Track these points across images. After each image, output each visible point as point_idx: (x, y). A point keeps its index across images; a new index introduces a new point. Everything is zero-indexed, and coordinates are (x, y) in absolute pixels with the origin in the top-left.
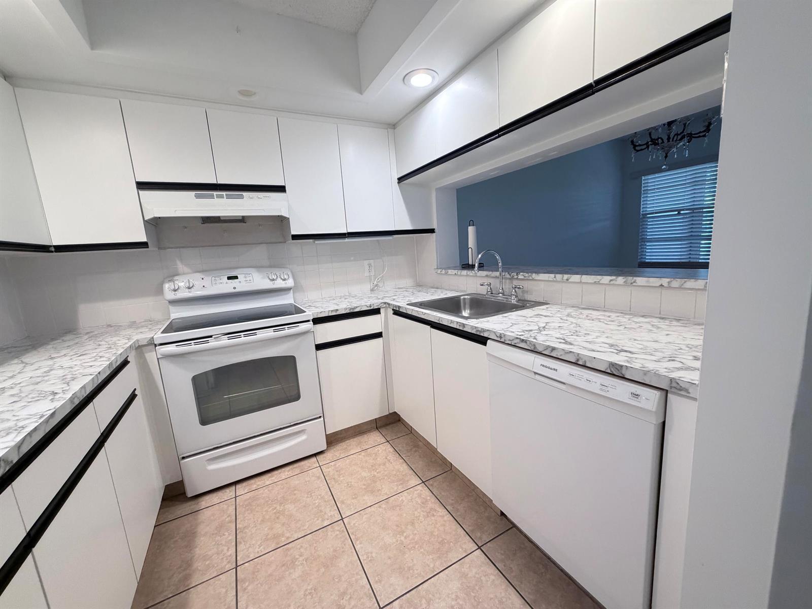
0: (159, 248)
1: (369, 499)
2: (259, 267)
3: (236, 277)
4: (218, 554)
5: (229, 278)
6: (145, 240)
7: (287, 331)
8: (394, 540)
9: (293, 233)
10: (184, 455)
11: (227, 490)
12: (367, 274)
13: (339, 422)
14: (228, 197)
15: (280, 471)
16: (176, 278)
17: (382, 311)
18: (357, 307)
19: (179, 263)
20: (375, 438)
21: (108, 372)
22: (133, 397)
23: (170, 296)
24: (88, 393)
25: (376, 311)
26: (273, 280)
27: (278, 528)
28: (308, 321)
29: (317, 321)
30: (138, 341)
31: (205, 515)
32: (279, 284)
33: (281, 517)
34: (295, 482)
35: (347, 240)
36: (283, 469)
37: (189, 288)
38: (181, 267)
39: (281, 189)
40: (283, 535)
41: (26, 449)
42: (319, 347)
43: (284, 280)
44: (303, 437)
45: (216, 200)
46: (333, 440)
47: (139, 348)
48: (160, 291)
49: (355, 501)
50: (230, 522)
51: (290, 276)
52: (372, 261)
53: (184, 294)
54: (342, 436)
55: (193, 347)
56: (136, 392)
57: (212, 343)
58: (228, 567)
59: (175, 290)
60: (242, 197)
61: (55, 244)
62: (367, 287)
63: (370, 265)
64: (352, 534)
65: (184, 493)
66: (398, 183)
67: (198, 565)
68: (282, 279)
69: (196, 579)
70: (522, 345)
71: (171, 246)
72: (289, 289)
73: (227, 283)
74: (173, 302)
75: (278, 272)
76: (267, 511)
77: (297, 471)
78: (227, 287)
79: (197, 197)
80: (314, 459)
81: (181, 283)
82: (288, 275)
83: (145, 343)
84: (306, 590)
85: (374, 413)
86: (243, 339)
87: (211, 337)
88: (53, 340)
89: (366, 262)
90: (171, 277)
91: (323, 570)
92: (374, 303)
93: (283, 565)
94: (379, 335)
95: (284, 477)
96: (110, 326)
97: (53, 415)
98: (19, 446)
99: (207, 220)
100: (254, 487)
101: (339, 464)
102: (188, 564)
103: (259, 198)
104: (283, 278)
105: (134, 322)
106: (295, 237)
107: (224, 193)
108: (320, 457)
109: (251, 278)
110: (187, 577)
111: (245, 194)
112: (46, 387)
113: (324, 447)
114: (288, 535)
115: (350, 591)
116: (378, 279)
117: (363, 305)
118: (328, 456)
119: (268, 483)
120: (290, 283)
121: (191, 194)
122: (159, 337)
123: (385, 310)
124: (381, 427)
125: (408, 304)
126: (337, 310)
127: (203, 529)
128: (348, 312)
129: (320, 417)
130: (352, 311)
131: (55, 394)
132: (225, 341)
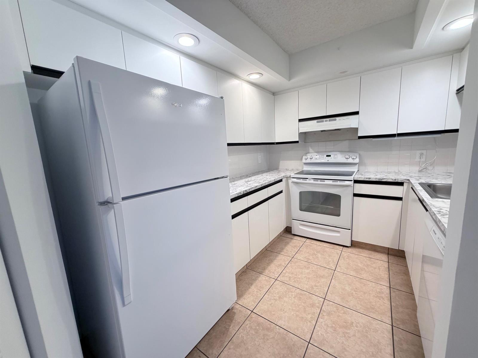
0: (305, 142)
1: (352, 273)
2: (341, 152)
3: (330, 156)
4: (291, 252)
5: (327, 156)
6: (297, 140)
7: (339, 183)
8: (350, 290)
9: (359, 135)
10: (293, 219)
11: (304, 239)
12: (418, 159)
13: (359, 238)
14: (329, 121)
15: (325, 243)
16: (308, 154)
17: (405, 184)
18: (384, 179)
19: (310, 148)
20: (384, 257)
21: (273, 182)
22: (281, 192)
23: (304, 161)
24: (266, 185)
25: (401, 184)
26: (347, 158)
27: (311, 257)
28: (351, 181)
29: (356, 182)
30: (287, 175)
31: (294, 241)
32: (350, 161)
33: (314, 255)
34: (327, 250)
35: (396, 138)
36: (327, 244)
37: (311, 159)
38: (311, 150)
39: (357, 113)
40: (311, 260)
42: (355, 195)
43: (353, 159)
44: (338, 235)
45: (324, 123)
46: (354, 244)
47: (288, 178)
48: (301, 159)
49: (346, 270)
50: (299, 247)
51: (358, 157)
52: (424, 152)
53: (309, 161)
54: (362, 246)
55: (301, 181)
56: (283, 191)
57: (308, 181)
58: (291, 256)
59: (306, 159)
60: (335, 120)
61: (276, 142)
62: (417, 168)
63: (422, 154)
64: (335, 276)
65: (291, 232)
66: (457, 94)
67: (285, 250)
68: (352, 158)
69: (282, 253)
71: (309, 142)
72: (355, 164)
73: (325, 158)
74: (306, 164)
75: (351, 154)
76: (311, 251)
77: (332, 247)
78: (325, 160)
79: (317, 122)
80: (342, 247)
81: (309, 156)
82: (356, 157)
83: (288, 176)
84: (306, 276)
85: (386, 244)
86: (319, 182)
87: (307, 179)
88: (272, 171)
89: (418, 152)
90: (306, 154)
91: (315, 276)
92: (400, 178)
93: (305, 266)
94: (400, 199)
95: (324, 246)
96: (286, 169)
99: (322, 131)
100: (313, 243)
101: (351, 255)
102: (282, 249)
103: (344, 119)
104: (353, 158)
105: (293, 169)
106: (360, 138)
107: (328, 119)
108: (345, 248)
109: (336, 157)
110: (281, 251)
111: (337, 118)
113: (349, 245)
114: (312, 261)
115: (319, 287)
117: (391, 178)
118: (349, 250)
119: (318, 244)
120: (357, 161)
121: (315, 121)
122: (293, 175)
123: (408, 184)
124: (391, 255)
125: (419, 183)
126: (370, 178)
127: (291, 244)
128: (378, 180)
129: (350, 229)
130: (380, 180)
132: (312, 181)
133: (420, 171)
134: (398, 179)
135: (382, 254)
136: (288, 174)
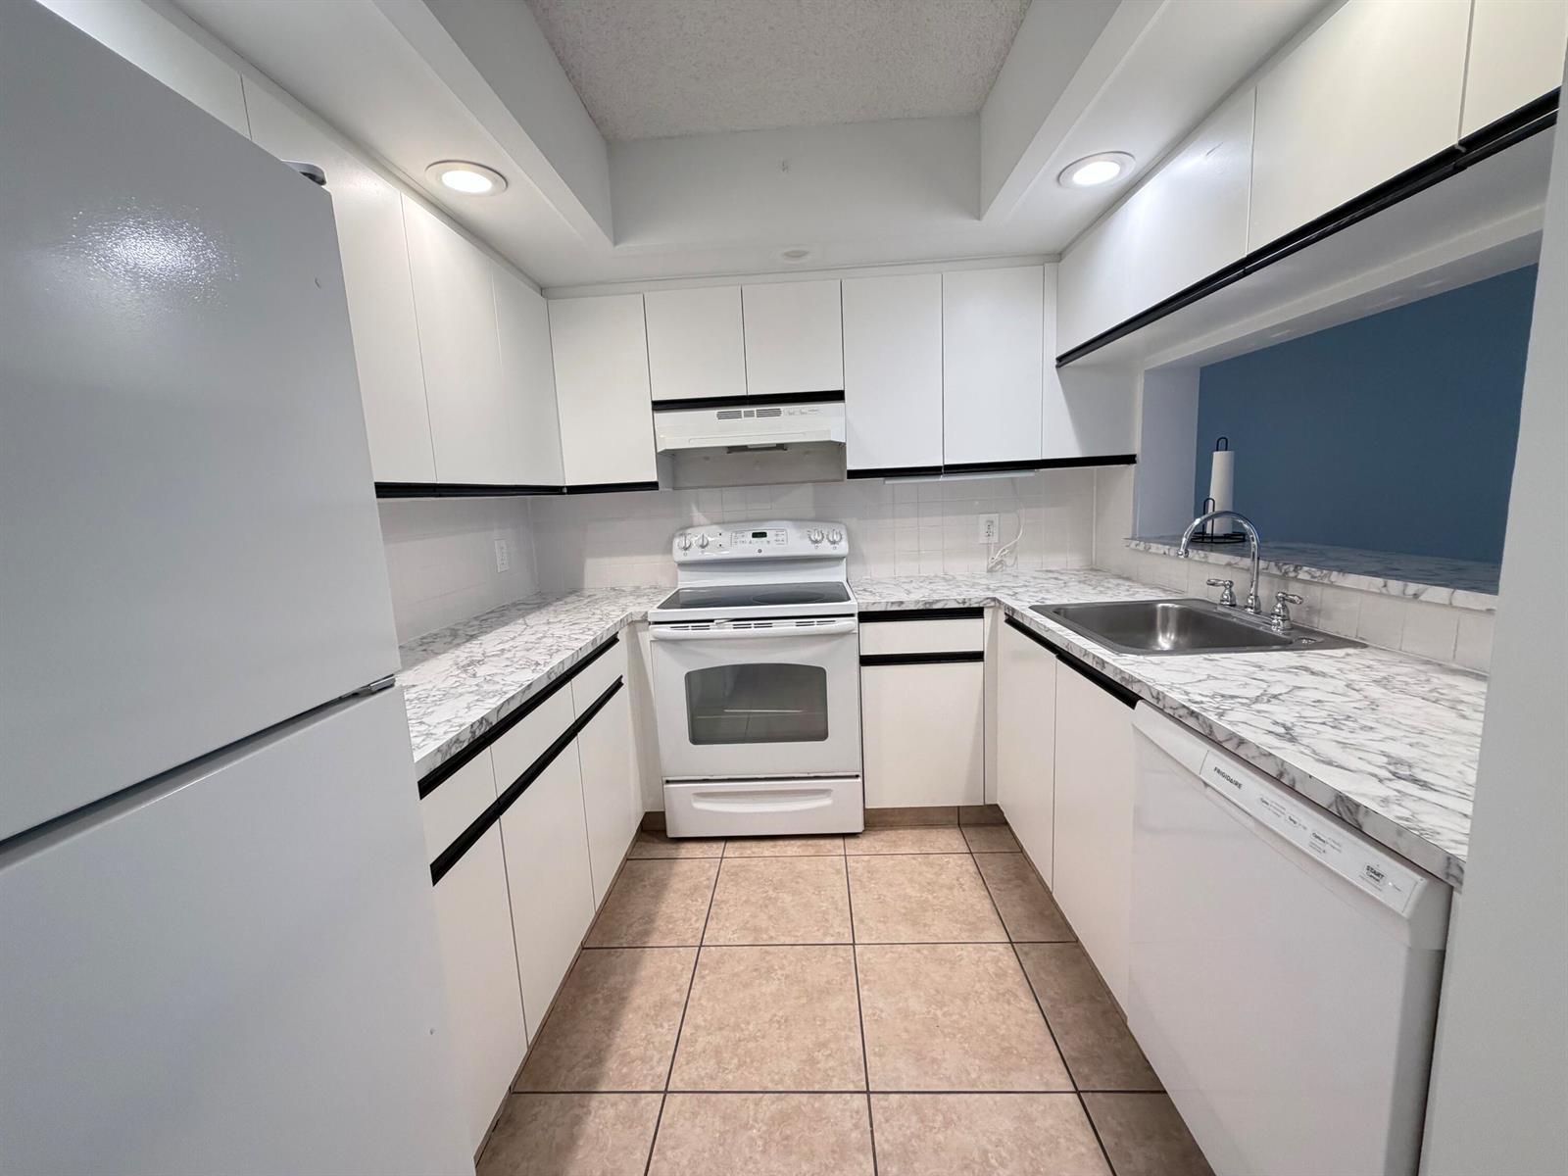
0: (674, 489)
1: (905, 933)
2: (797, 520)
3: (763, 535)
4: (684, 920)
5: (755, 535)
6: (653, 477)
7: (817, 627)
8: (925, 1010)
9: (851, 466)
10: (670, 779)
11: (715, 845)
12: (983, 539)
13: (888, 796)
14: (760, 414)
15: (787, 842)
16: (689, 531)
17: (987, 613)
18: (938, 601)
19: (694, 509)
20: (950, 840)
21: (590, 650)
22: (618, 685)
23: (679, 555)
24: (566, 669)
25: (976, 613)
26: (816, 542)
27: (763, 921)
28: (852, 615)
29: (866, 617)
30: (631, 614)
31: (683, 867)
32: (825, 549)
33: (771, 907)
34: (803, 865)
35: (942, 479)
36: (793, 842)
37: (703, 547)
38: (697, 516)
39: (837, 396)
40: (766, 931)
41: (504, 714)
42: (867, 661)
43: (834, 542)
44: (826, 802)
45: (744, 420)
46: (877, 821)
47: (635, 624)
48: (668, 550)
49: (881, 926)
50: (708, 887)
51: (844, 536)
52: (994, 517)
53: (697, 554)
54: (892, 819)
55: (690, 632)
56: (623, 681)
57: (713, 631)
58: (691, 942)
59: (686, 549)
60: (778, 413)
61: (568, 484)
62: (983, 564)
63: (990, 523)
64: (862, 972)
65: (665, 831)
66: (1058, 367)
67: (660, 923)
68: (829, 541)
69: (655, 939)
70: (1191, 722)
71: (689, 485)
72: (838, 559)
73: (750, 542)
74: (683, 565)
75: (825, 529)
76: (754, 891)
77: (811, 851)
78: (749, 548)
79: (720, 416)
80: (839, 842)
81: (694, 537)
82: (841, 535)
83: (638, 618)
84: (775, 1015)
85: (955, 796)
86: (753, 630)
87: (712, 621)
88: (558, 599)
89: (984, 518)
90: (683, 530)
91: (804, 1000)
92: (974, 597)
93: (756, 970)
94: (976, 657)
95: (789, 853)
96: (613, 589)
97: (529, 686)
98: (499, 710)
99: (731, 449)
100: (748, 852)
101: (876, 861)
102: (650, 919)
103: (802, 413)
104: (831, 539)
105: (638, 588)
106: (854, 474)
107: (754, 409)
108: (850, 842)
109: (784, 537)
110: (647, 933)
111: (784, 408)
112: (534, 656)
113: (860, 828)
114: (772, 934)
115: (833, 1046)
116: (1004, 550)
117: (951, 598)
118: (863, 844)
119: (766, 853)
120: (843, 548)
121: (713, 412)
122: (655, 613)
123: (993, 612)
124: (967, 825)
125: (1031, 608)
126: (902, 603)
127: (676, 884)
128: (921, 608)
129: (857, 776)
130: (928, 607)
131: (537, 664)
132: (729, 630)
133: (990, 571)
134: (970, 599)
135: (947, 831)
136: (636, 608)
